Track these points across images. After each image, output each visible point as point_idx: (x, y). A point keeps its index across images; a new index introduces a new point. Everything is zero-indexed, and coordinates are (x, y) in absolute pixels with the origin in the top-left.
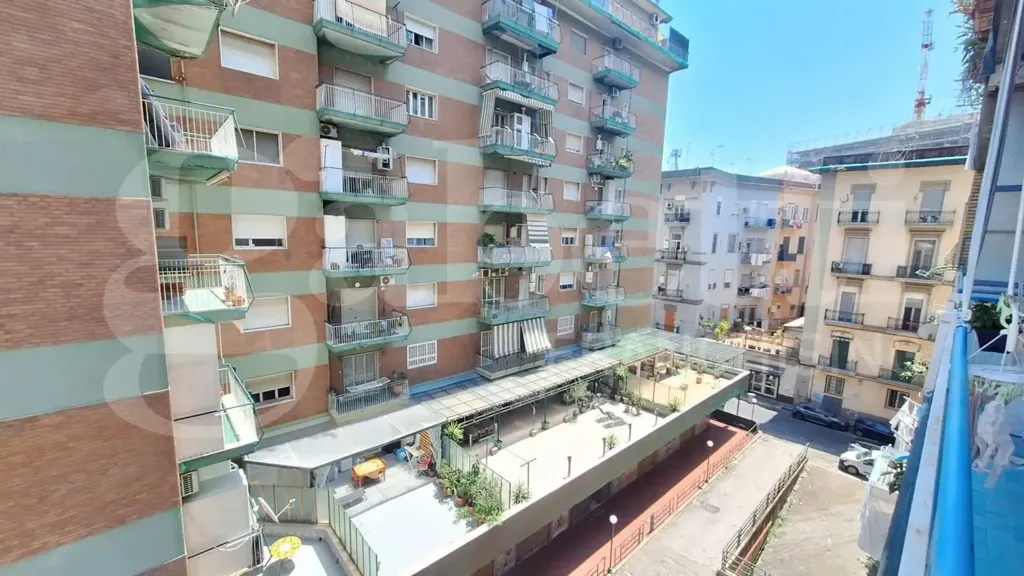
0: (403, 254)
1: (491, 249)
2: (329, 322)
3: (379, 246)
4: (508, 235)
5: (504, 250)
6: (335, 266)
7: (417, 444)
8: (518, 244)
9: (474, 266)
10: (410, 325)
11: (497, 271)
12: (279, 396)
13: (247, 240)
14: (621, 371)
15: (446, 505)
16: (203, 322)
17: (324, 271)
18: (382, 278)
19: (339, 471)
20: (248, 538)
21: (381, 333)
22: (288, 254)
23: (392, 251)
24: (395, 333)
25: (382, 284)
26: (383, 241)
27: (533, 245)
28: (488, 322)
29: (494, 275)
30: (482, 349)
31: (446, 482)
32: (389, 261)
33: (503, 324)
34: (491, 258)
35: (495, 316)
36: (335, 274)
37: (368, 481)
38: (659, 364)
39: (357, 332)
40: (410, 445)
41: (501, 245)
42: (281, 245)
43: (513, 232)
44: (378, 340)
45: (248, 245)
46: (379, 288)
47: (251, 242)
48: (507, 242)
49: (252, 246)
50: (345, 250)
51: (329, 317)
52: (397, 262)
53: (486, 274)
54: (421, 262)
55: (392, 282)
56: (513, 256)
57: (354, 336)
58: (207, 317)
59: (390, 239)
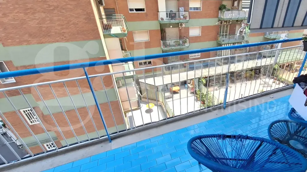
0: (187, 14)
1: (224, 12)
2: (162, 40)
3: (179, 11)
4: (233, 5)
5: (230, 12)
6: (162, 19)
7: (191, 83)
8: (238, 9)
9: (217, 19)
10: (189, 43)
11: (226, 22)
12: (148, 64)
13: (133, 9)
14: (276, 67)
15: (198, 103)
16: (114, 37)
17: (159, 21)
18: (180, 24)
19: (167, 88)
20: (135, 100)
21: (179, 45)
22: (146, 15)
23: (184, 13)
24: (184, 45)
25: (180, 26)
26: (180, 9)
27: (243, 9)
28: (220, 43)
29: (225, 23)
30: (218, 53)
31: (198, 96)
32: (182, 17)
33: (226, 44)
34: (223, 16)
35: (223, 41)
36: (162, 22)
37: (175, 92)
38: (296, 65)
39: (171, 44)
40: (189, 83)
41: (229, 10)
42: (144, 11)
43: (236, 3)
44: (178, 47)
45: (133, 11)
46: (179, 28)
47: (134, 10)
48: (233, 8)
49: (135, 12)
50: (165, 13)
51: (162, 38)
52: (185, 18)
53: (221, 23)
54: (195, 18)
55: (184, 26)
56: (233, 15)
57: (170, 46)
58: (116, 36)
59: (183, 8)
